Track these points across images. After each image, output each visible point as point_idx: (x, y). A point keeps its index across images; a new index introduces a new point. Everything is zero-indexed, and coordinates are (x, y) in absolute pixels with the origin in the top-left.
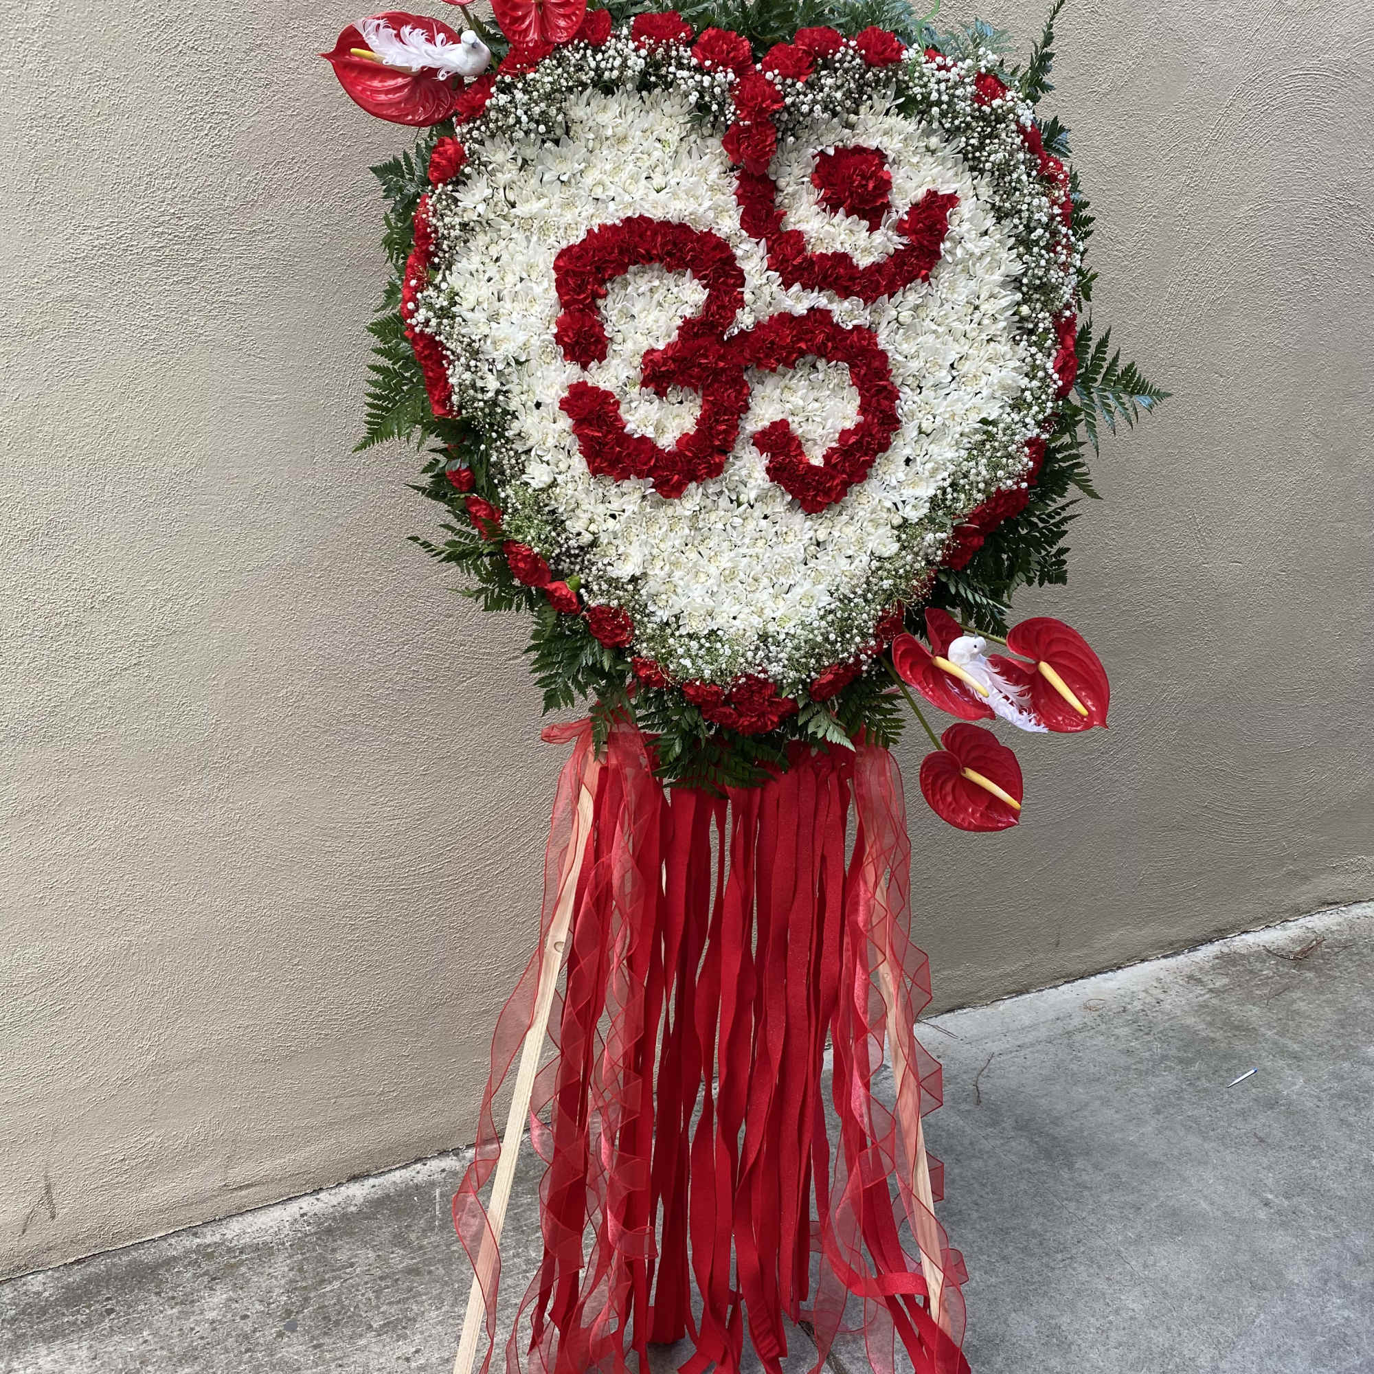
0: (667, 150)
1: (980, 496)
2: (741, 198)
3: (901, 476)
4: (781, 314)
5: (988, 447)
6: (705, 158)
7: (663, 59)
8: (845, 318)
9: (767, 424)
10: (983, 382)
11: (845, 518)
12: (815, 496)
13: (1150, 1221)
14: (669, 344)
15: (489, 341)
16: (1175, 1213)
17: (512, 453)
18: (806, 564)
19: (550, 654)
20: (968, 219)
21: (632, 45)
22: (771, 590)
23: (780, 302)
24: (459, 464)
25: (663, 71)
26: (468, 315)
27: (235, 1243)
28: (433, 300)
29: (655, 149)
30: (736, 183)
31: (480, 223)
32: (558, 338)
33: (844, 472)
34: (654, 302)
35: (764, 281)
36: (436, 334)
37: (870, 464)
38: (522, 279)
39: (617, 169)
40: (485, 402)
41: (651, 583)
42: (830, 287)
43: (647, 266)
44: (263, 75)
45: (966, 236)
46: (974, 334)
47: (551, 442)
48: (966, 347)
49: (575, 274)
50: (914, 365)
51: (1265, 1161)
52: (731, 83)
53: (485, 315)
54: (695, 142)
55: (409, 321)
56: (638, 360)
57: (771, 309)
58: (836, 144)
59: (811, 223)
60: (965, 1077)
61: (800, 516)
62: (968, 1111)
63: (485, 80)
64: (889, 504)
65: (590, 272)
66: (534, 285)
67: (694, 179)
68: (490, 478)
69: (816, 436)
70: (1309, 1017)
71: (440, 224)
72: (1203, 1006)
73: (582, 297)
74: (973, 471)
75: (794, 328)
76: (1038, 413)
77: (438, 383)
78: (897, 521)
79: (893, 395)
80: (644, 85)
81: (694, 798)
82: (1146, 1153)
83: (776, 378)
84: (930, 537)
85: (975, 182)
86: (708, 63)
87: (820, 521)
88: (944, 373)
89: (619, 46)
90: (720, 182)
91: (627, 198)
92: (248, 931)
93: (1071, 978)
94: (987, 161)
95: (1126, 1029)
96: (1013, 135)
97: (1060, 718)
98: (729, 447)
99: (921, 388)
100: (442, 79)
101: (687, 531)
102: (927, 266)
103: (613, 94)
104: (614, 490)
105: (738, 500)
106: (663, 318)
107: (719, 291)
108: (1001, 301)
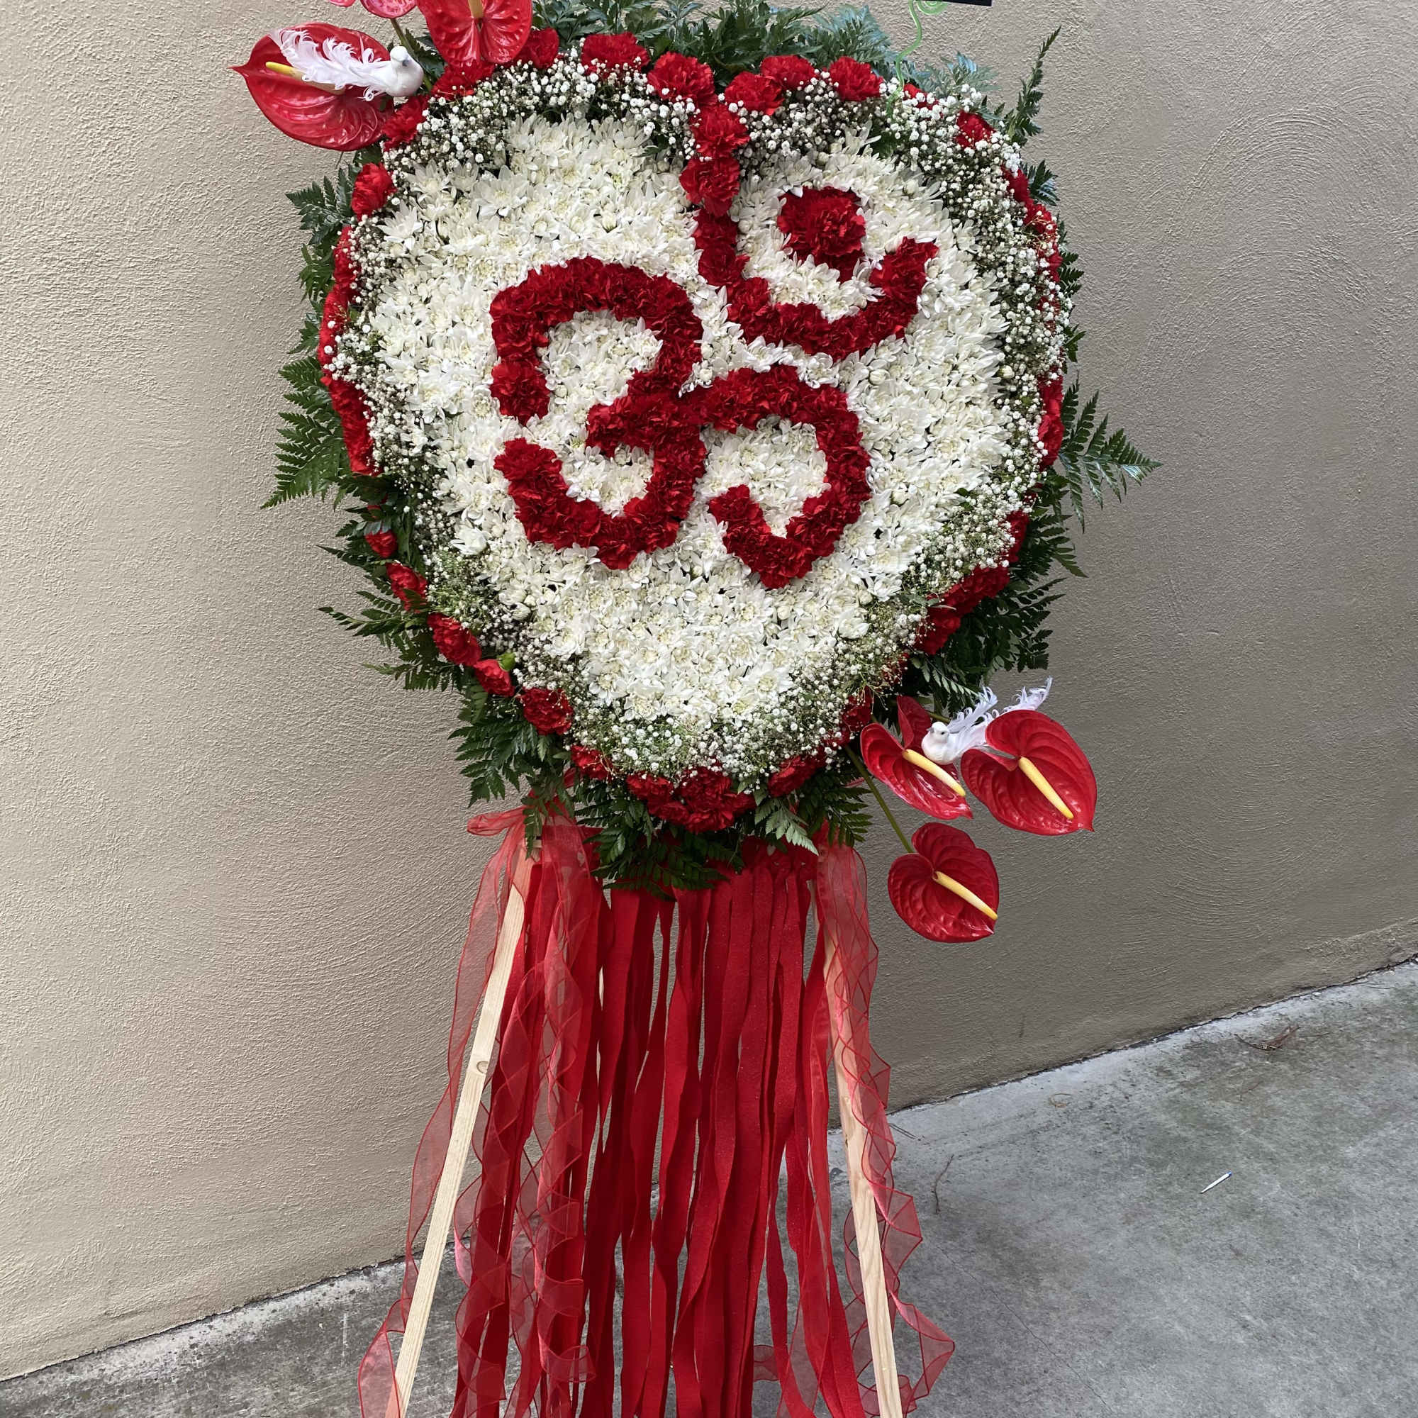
0: (619, 185)
1: (957, 575)
2: (700, 241)
3: (871, 550)
4: (741, 370)
5: (966, 520)
6: (661, 196)
7: (616, 85)
8: (812, 376)
9: (725, 489)
10: (961, 449)
11: (809, 594)
12: (777, 570)
13: (1121, 1347)
14: (617, 400)
15: (416, 391)
16: (1147, 1337)
17: (439, 516)
18: (765, 644)
19: (478, 739)
20: (947, 271)
21: (581, 69)
22: (726, 672)
23: (741, 356)
24: (378, 527)
25: (616, 98)
26: (393, 362)
27: (114, 1379)
28: (353, 345)
29: (606, 184)
30: (695, 224)
31: (409, 259)
32: (494, 390)
33: (809, 544)
34: (602, 353)
35: (724, 333)
36: (356, 382)
37: (837, 536)
38: (454, 324)
39: (563, 204)
40: (411, 459)
41: (594, 663)
42: (796, 341)
43: (594, 313)
44: (169, 88)
45: (946, 289)
46: (952, 396)
47: (484, 504)
48: (943, 411)
49: (515, 319)
50: (886, 429)
51: (1242, 1276)
52: (690, 115)
53: (412, 362)
54: (650, 177)
55: (326, 367)
56: (582, 416)
57: (731, 364)
58: (805, 184)
59: (776, 271)
60: (923, 1182)
61: (759, 592)
62: (927, 1221)
63: (417, 102)
64: (857, 580)
65: (530, 317)
66: (468, 330)
67: (648, 218)
68: (414, 544)
69: (779, 504)
70: (1284, 1114)
71: (364, 259)
72: (1174, 1101)
73: (522, 344)
74: (950, 547)
75: (756, 385)
76: (1021, 484)
77: (358, 435)
78: (866, 599)
79: (863, 461)
80: (594, 113)
81: (637, 900)
82: (1116, 1269)
83: (735, 440)
84: (902, 619)
85: (956, 230)
86: (665, 91)
87: (782, 597)
88: (919, 438)
89: (568, 69)
90: (678, 222)
91: (573, 237)
92: (137, 1031)
93: (1034, 1070)
94: (969, 208)
95: (1093, 1127)
96: (998, 180)
97: (1042, 819)
98: (682, 514)
99: (893, 454)
100: (368, 99)
101: (634, 605)
102: (904, 320)
103: (560, 121)
104: (553, 559)
105: (691, 572)
106: (612, 370)
107: (674, 342)
108: (982, 361)
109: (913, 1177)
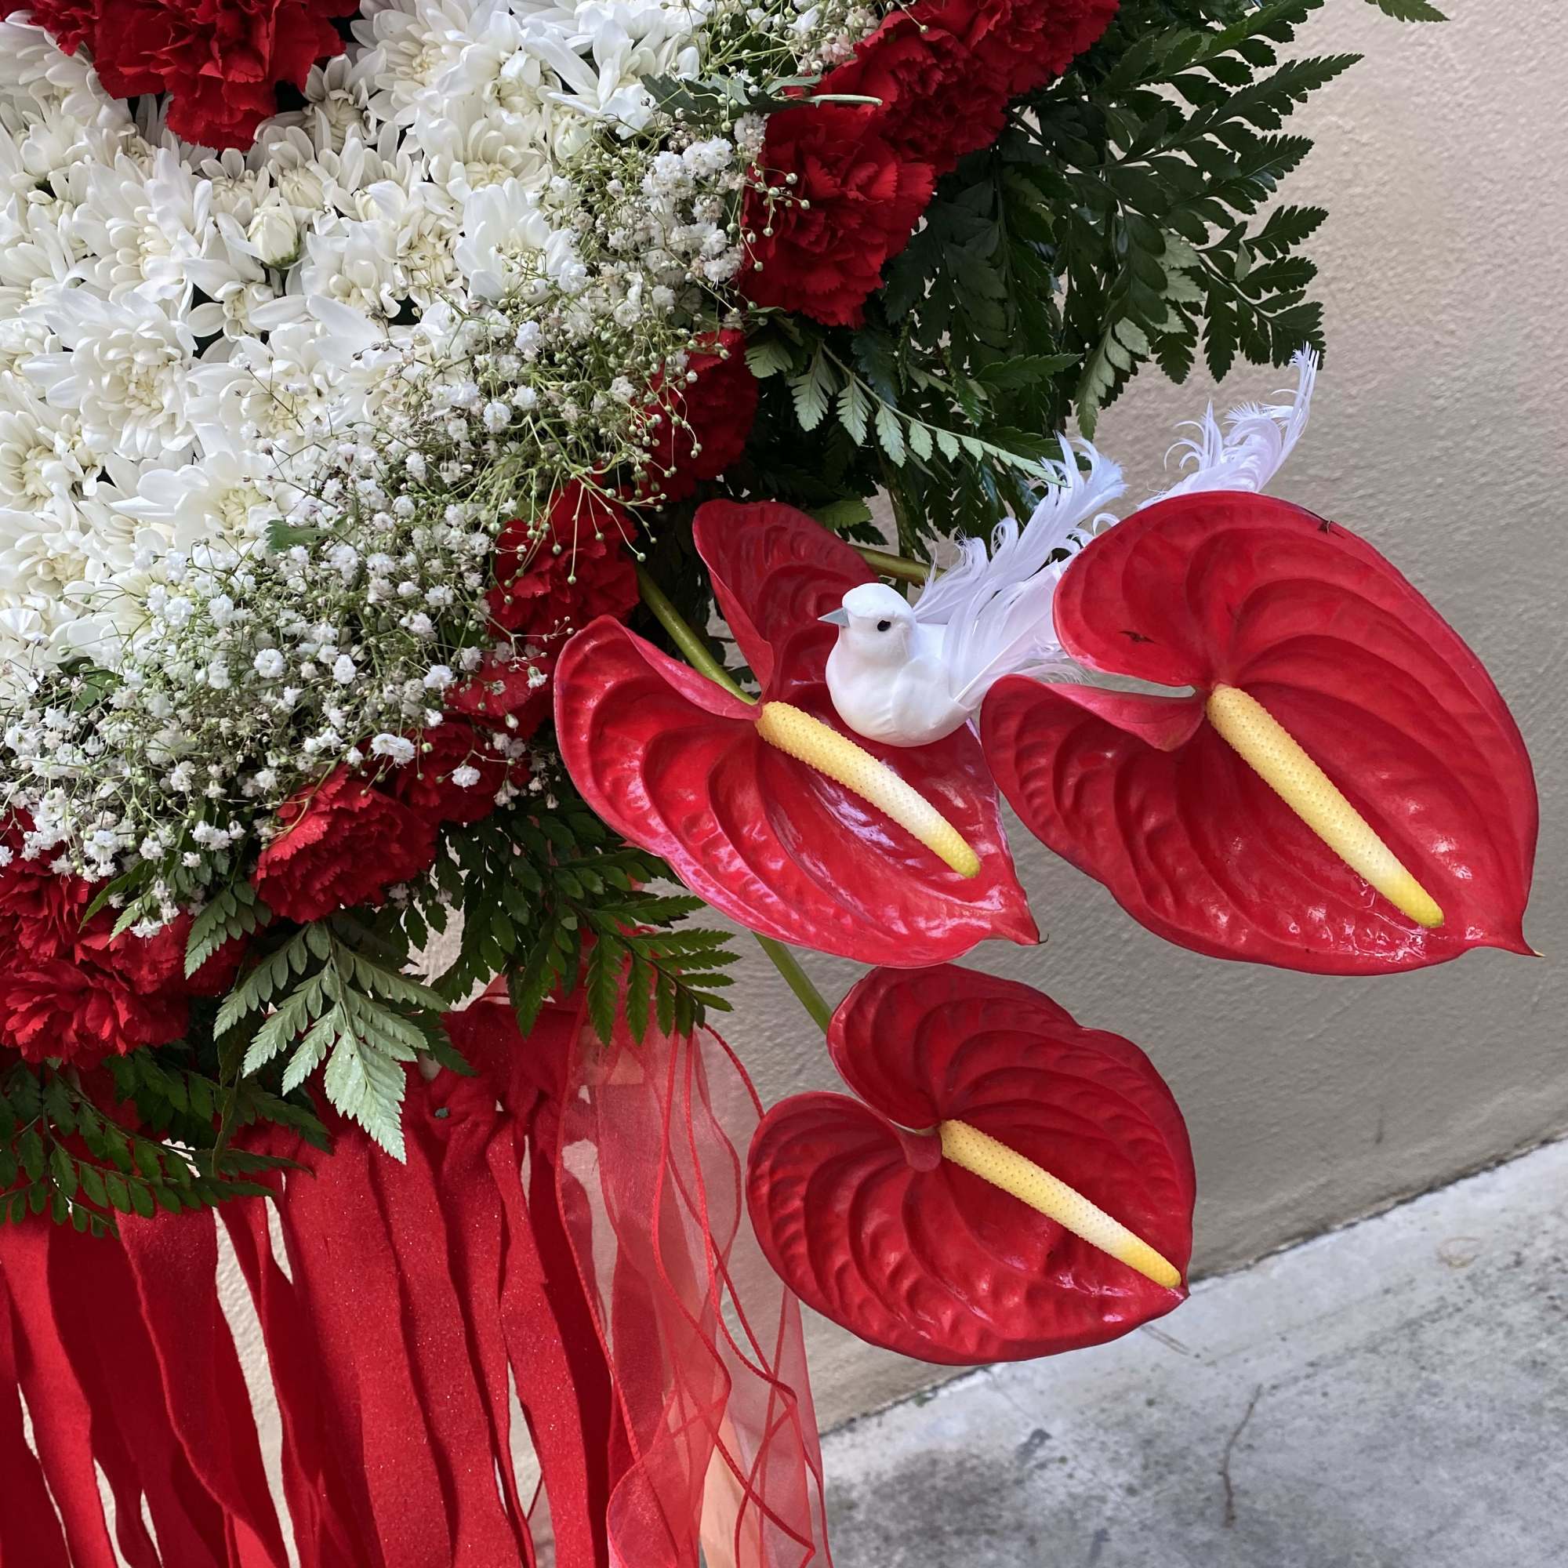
11: (357, 153)
60: (1202, 1450)
62: (1209, 1545)
87: (257, 174)
93: (1407, 1195)
95: (1525, 1307)
97: (1319, 914)
109: (1180, 1442)
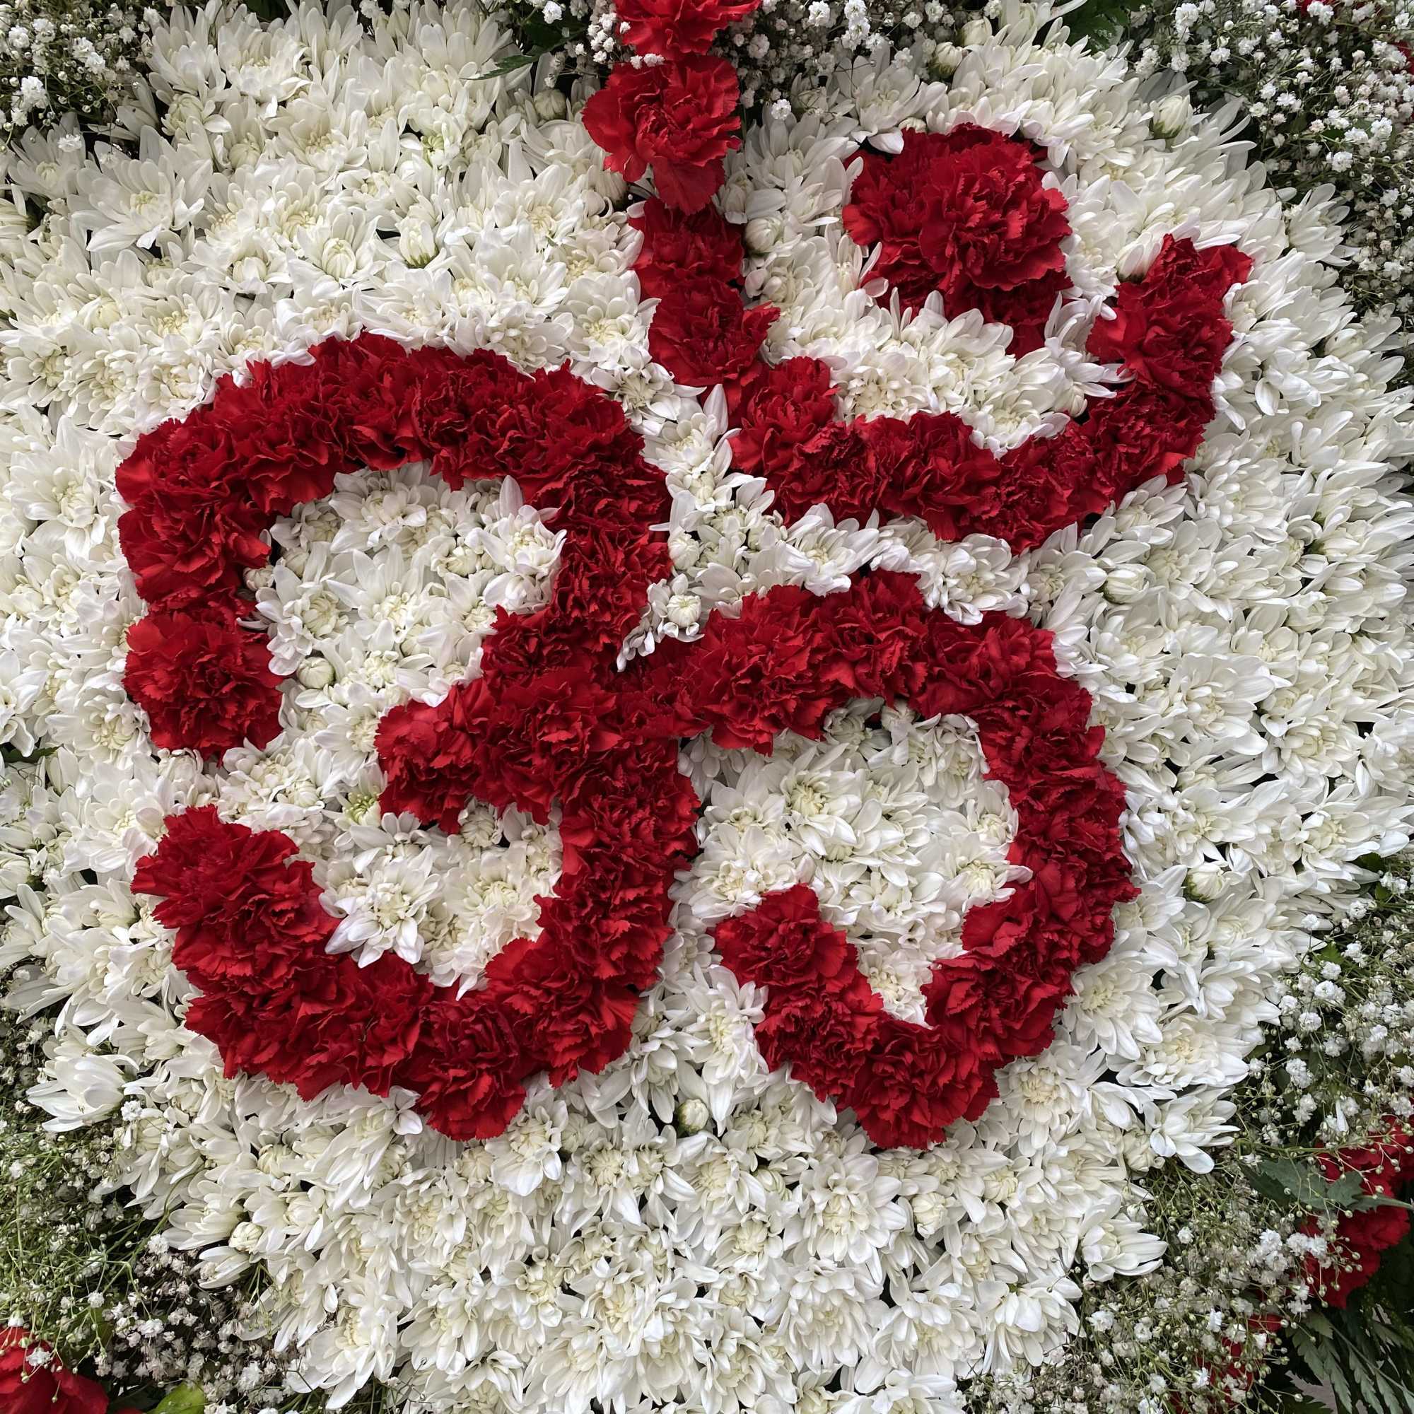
0: (437, 157)
2: (651, 277)
4: (776, 592)
6: (546, 174)
8: (959, 593)
9: (752, 897)
12: (907, 1110)
14: (459, 688)
18: (887, 1302)
20: (1281, 314)
23: (772, 558)
29: (407, 155)
30: (634, 237)
32: (133, 686)
33: (986, 1032)
34: (415, 572)
35: (724, 502)
37: (1057, 1000)
38: (32, 525)
39: (299, 213)
41: (426, 1395)
42: (911, 509)
43: (393, 473)
45: (1278, 355)
46: (1315, 619)
47: (118, 983)
49: (170, 503)
50: (1156, 710)
54: (516, 132)
56: (368, 737)
57: (748, 578)
58: (908, 123)
59: (849, 340)
61: (860, 1159)
64: (1118, 1112)
65: (215, 496)
66: (70, 539)
67: (516, 230)
69: (895, 925)
73: (196, 565)
75: (816, 628)
79: (1108, 799)
83: (777, 763)
84: (1268, 1243)
85: (1289, 213)
87: (923, 1168)
90: (590, 236)
91: (324, 286)
96: (1399, 78)
98: (642, 977)
99: (1179, 773)
102: (1182, 440)
103: (284, 13)
104: (305, 1118)
105: (677, 1121)
106: (441, 614)
107: (596, 535)
108: (1382, 528)
